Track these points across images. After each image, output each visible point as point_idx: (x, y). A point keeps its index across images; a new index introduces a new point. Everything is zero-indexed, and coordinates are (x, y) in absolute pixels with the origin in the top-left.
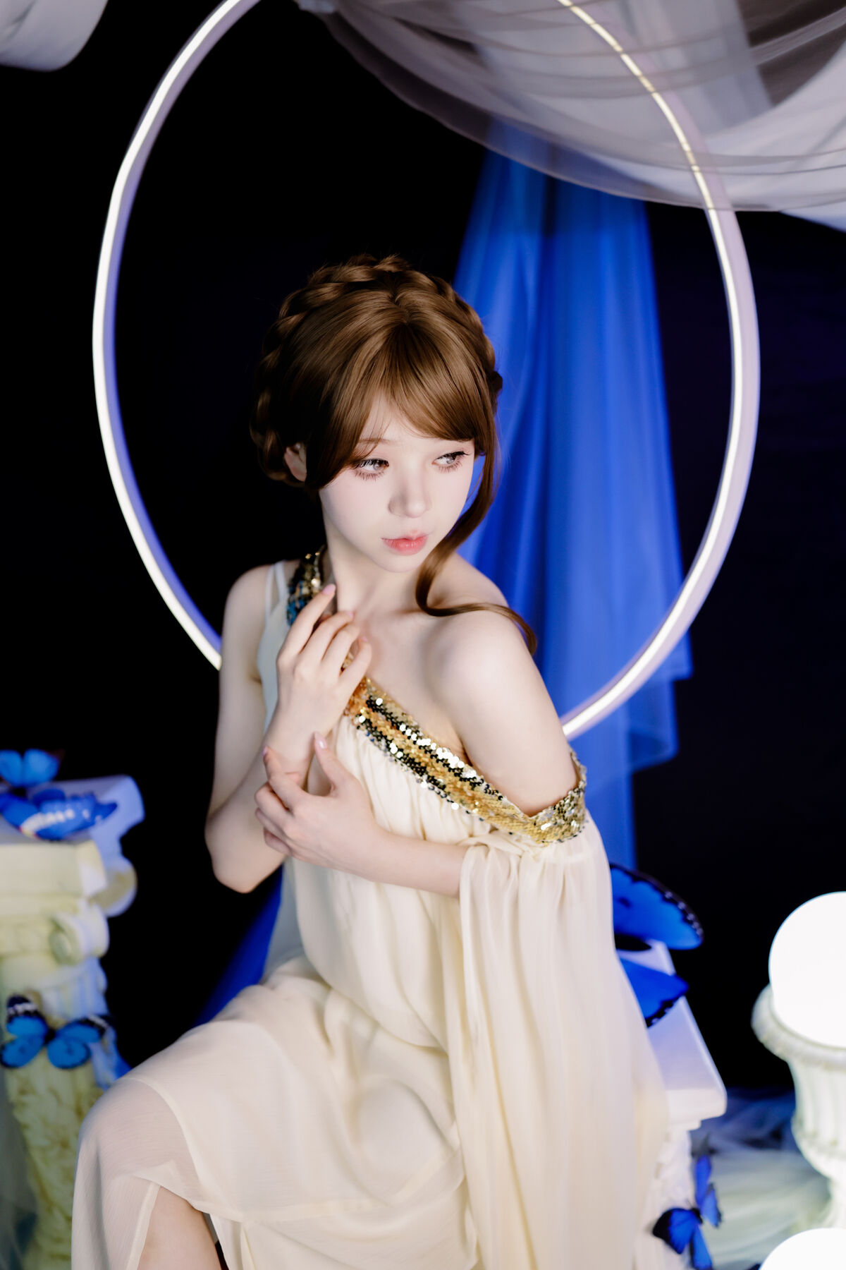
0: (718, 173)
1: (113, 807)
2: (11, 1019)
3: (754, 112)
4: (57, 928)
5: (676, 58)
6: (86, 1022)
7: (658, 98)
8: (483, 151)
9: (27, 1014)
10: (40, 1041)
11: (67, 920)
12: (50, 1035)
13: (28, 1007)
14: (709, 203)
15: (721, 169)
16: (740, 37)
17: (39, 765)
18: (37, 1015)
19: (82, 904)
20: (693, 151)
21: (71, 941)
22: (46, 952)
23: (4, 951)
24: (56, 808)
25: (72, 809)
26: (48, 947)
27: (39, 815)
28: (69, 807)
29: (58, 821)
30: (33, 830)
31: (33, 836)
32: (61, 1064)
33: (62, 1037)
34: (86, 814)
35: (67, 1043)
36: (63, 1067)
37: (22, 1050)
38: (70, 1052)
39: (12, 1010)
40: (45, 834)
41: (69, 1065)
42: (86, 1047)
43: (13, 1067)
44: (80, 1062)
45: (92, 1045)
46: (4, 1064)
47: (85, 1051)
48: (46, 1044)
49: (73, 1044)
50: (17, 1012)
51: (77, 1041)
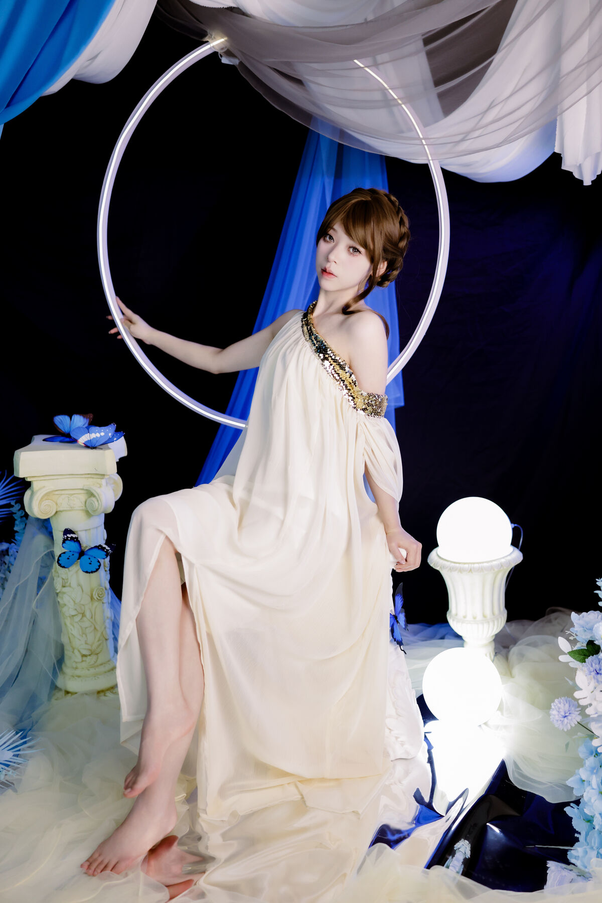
2: (64, 541)
4: (90, 494)
9: (72, 538)
10: (77, 555)
11: (96, 490)
12: (82, 553)
13: (74, 536)
18: (76, 540)
21: (98, 501)
22: (83, 510)
23: (61, 509)
26: (84, 508)
32: (85, 571)
33: (87, 555)
34: (110, 434)
35: (89, 558)
36: (87, 572)
37: (68, 559)
38: (90, 564)
39: (65, 536)
40: (89, 445)
41: (90, 571)
42: (99, 562)
43: (64, 567)
44: (95, 570)
45: (102, 561)
46: (60, 565)
47: (99, 564)
48: (79, 558)
49: (92, 559)
50: (68, 537)
51: (95, 557)
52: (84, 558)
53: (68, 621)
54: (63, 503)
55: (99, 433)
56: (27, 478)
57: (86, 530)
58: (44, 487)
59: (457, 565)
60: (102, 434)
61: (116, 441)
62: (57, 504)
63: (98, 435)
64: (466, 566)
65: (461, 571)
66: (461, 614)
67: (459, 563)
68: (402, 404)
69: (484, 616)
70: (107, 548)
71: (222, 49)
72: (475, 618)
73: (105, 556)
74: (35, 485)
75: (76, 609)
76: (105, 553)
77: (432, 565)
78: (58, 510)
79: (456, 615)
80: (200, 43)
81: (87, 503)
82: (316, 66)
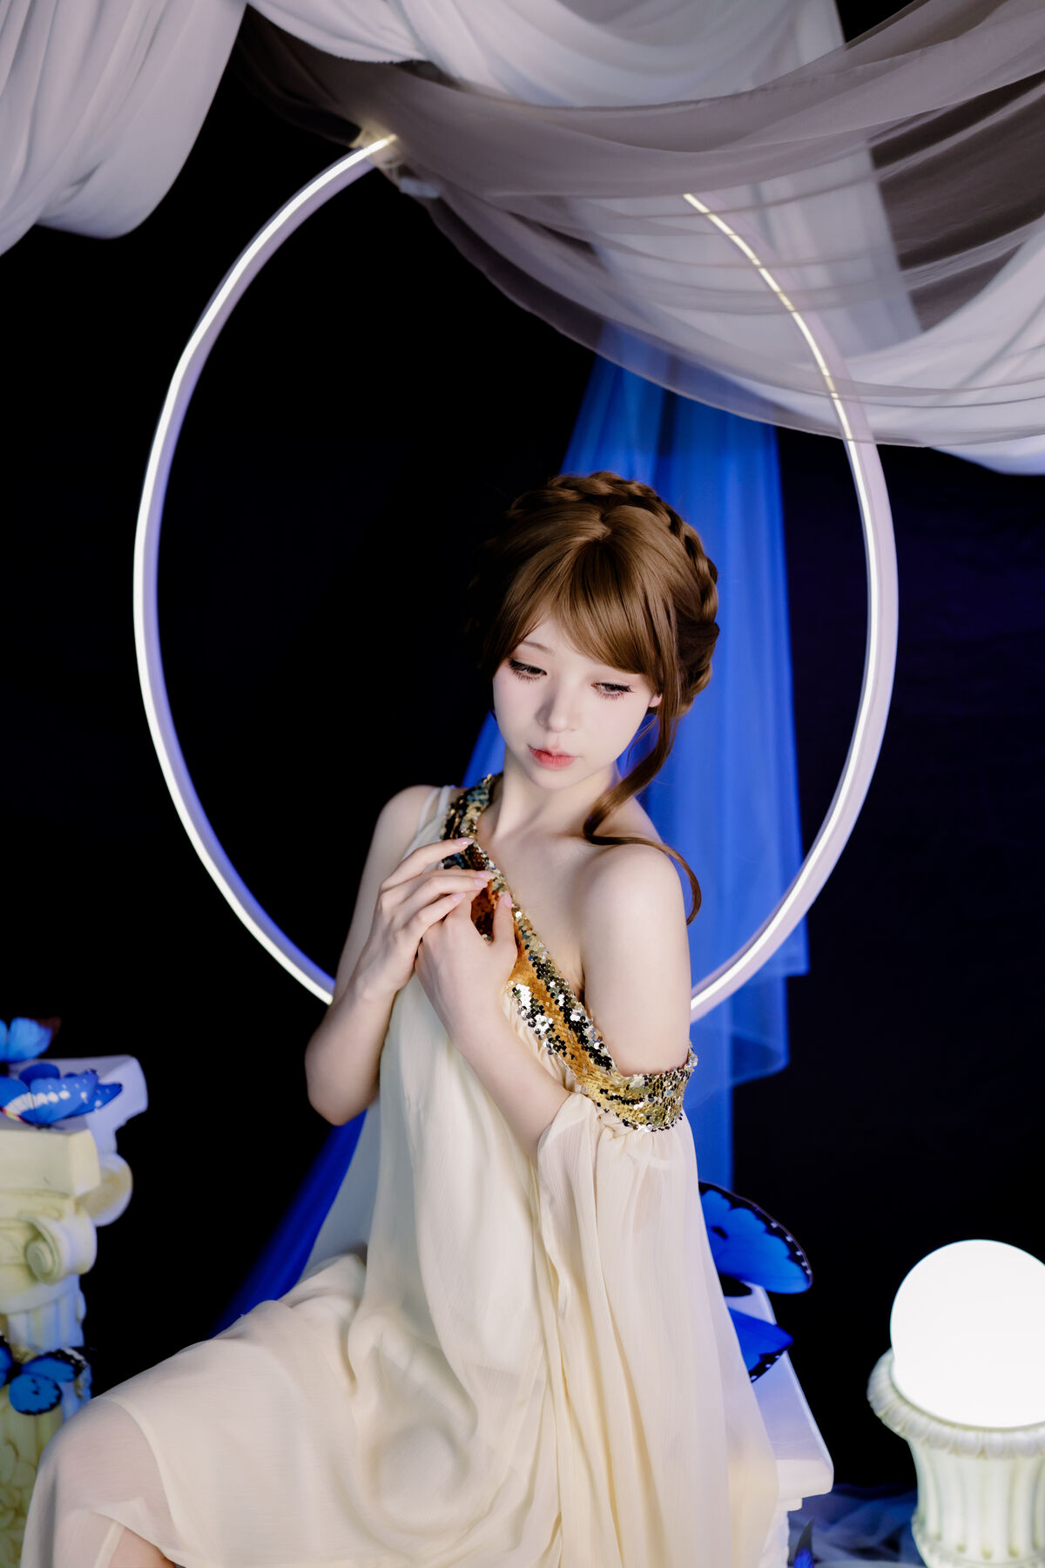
0: (859, 402)
1: (117, 1089)
3: (903, 337)
4: (36, 1234)
5: (818, 276)
6: (59, 1356)
7: (797, 317)
10: (2, 1375)
11: (50, 1226)
12: (15, 1369)
14: (849, 435)
15: (863, 398)
16: (889, 258)
17: (28, 1036)
18: (2, 1344)
19: (68, 1206)
20: (833, 376)
21: (51, 1252)
24: (50, 1087)
25: (68, 1090)
26: (22, 1260)
27: (29, 1095)
28: (64, 1086)
29: (50, 1103)
30: (18, 1112)
31: (17, 1119)
32: (23, 1409)
33: (29, 1373)
34: (84, 1095)
35: (34, 1381)
36: (28, 1412)
38: (36, 1393)
41: (33, 1409)
42: (57, 1387)
44: (48, 1408)
45: (64, 1386)
47: (56, 1392)
48: (8, 1381)
49: (41, 1382)
51: (47, 1378)
52: (23, 1382)
55: (57, 1091)
57: (27, 1312)
59: (947, 1430)
60: (65, 1095)
61: (100, 1108)
63: (53, 1098)
64: (971, 1436)
65: (958, 1448)
66: (952, 1537)
67: (953, 1425)
69: (1012, 1553)
70: (78, 1356)
71: (390, 162)
72: (987, 1555)
73: (72, 1377)
76: (71, 1370)
77: (880, 1414)
79: (939, 1537)
80: (346, 151)
81: (29, 1251)
82: (619, 206)
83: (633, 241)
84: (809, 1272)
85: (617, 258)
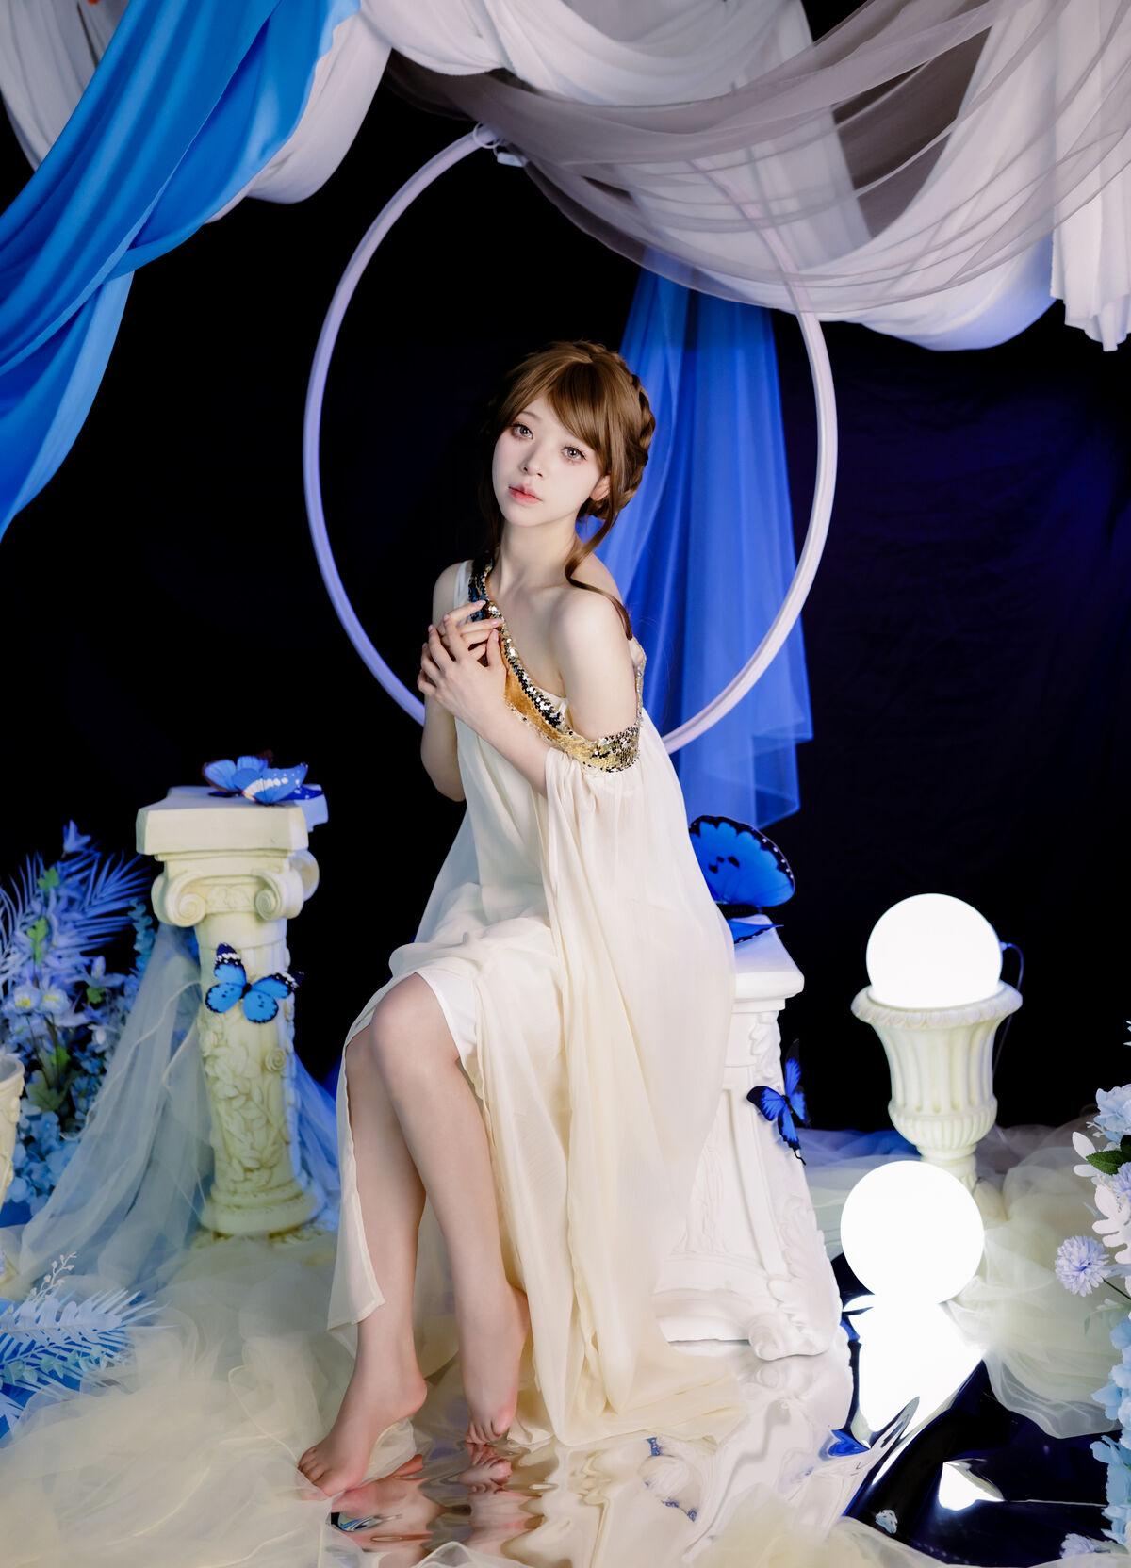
2: (218, 965)
4: (264, 884)
6: (278, 978)
8: (637, 270)
9: (231, 961)
10: (239, 991)
11: (272, 877)
12: (247, 988)
13: (234, 956)
14: (801, 313)
18: (237, 964)
19: (285, 864)
21: (275, 896)
22: (250, 912)
23: (214, 910)
24: (275, 775)
25: (287, 777)
26: (252, 908)
27: (261, 780)
28: (285, 775)
29: (275, 786)
30: (253, 794)
31: (253, 799)
32: (252, 1018)
33: (256, 990)
34: (297, 782)
35: (260, 997)
36: (255, 1021)
37: (224, 996)
38: (261, 1006)
39: (220, 957)
40: (261, 799)
41: (260, 1019)
42: (275, 1003)
43: (216, 1011)
44: (269, 1017)
45: (281, 1003)
46: (210, 1007)
47: (275, 1007)
48: (242, 997)
49: (265, 998)
50: (224, 959)
51: (269, 995)
52: (251, 996)
53: (222, 1108)
54: (217, 901)
55: (280, 779)
56: (157, 855)
57: (254, 948)
58: (186, 872)
60: (285, 781)
62: (206, 901)
63: (277, 782)
64: (917, 1015)
65: (908, 1023)
66: (913, 1102)
67: (906, 1010)
68: (809, 735)
69: (954, 1107)
70: (290, 979)
72: (937, 1110)
73: (286, 994)
74: (171, 869)
75: (235, 1087)
76: (286, 988)
77: (858, 1015)
78: (209, 912)
79: (905, 1105)
81: (257, 900)
82: (650, 168)
83: (661, 191)
84: (792, 877)
85: (645, 200)
